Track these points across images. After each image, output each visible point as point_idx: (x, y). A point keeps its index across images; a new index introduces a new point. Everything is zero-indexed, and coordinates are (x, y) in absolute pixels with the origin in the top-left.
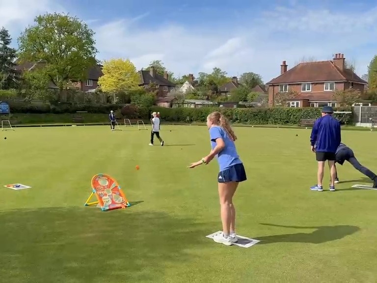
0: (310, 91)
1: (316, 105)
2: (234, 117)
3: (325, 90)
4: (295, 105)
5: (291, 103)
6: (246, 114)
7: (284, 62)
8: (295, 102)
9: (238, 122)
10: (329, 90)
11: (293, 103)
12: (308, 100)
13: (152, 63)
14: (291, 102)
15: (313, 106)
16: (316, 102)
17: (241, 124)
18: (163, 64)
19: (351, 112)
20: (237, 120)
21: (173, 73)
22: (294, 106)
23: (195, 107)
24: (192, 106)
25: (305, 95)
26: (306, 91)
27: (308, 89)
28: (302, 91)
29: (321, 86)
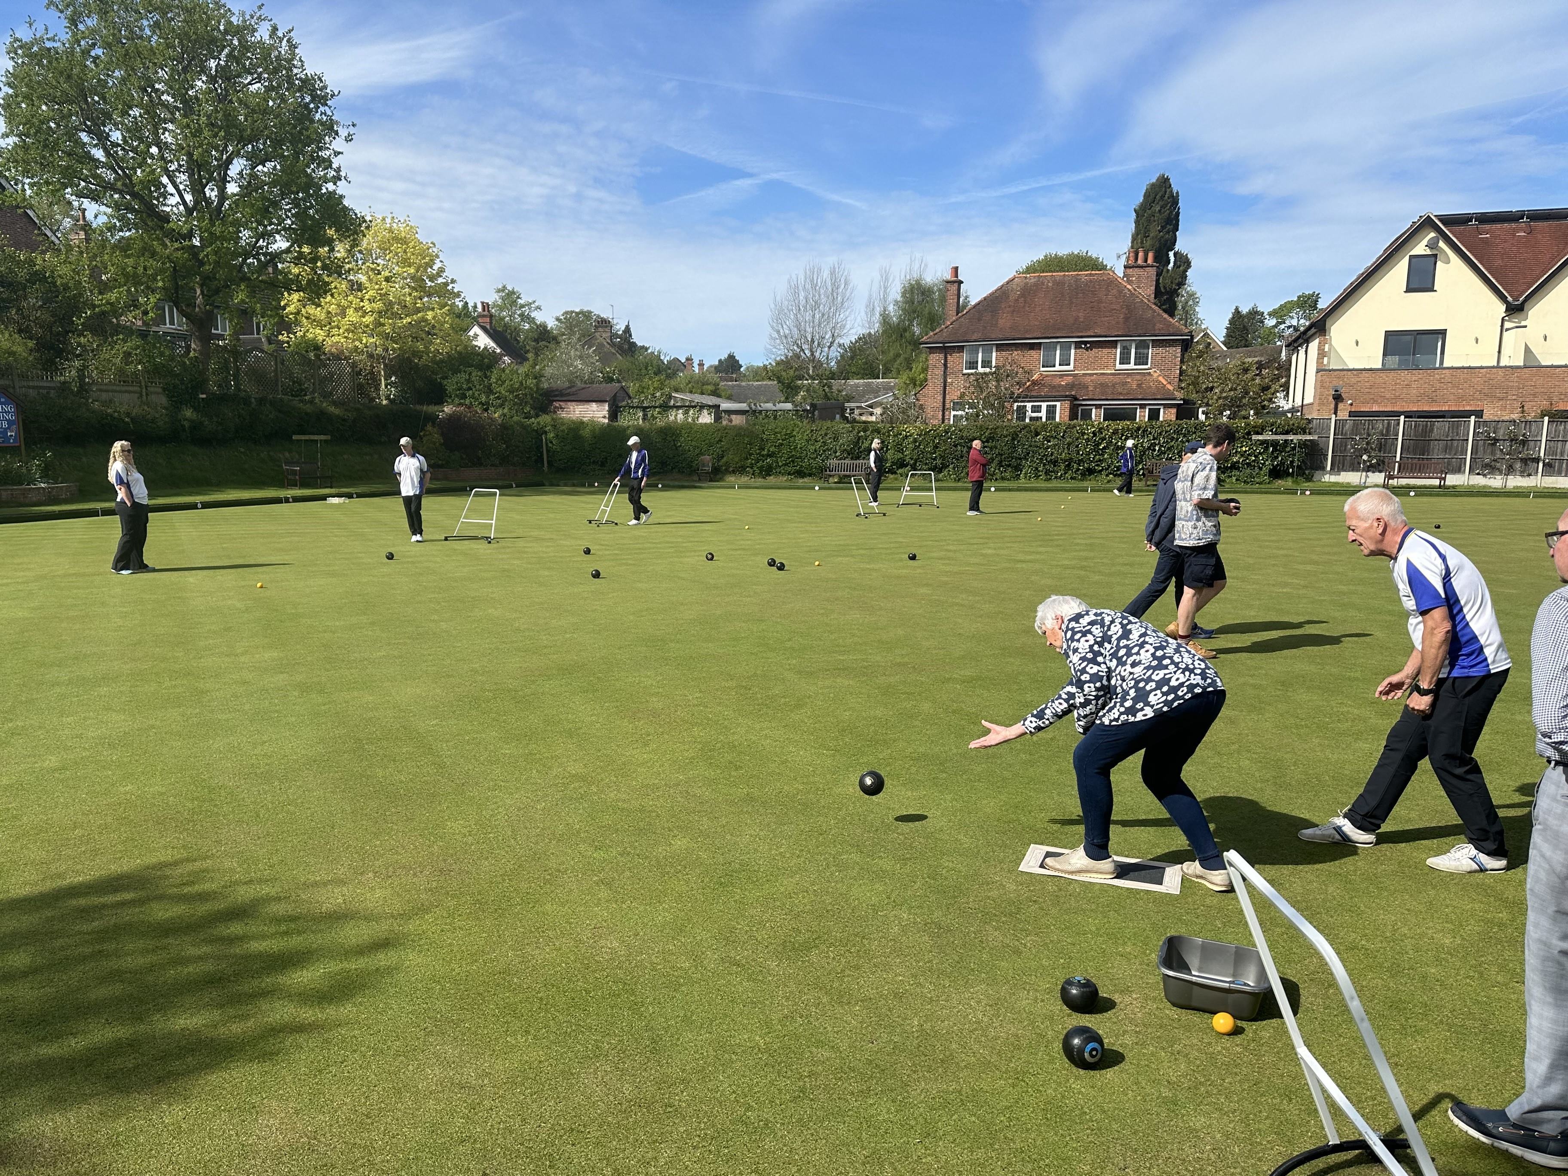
0: (1071, 367)
1: (1098, 416)
3: (1118, 366)
4: (1043, 414)
5: (1029, 409)
8: (1044, 405)
10: (1132, 366)
11: (1036, 409)
12: (1075, 398)
14: (1029, 406)
15: (1091, 415)
16: (1096, 406)
22: (1041, 418)
23: (718, 418)
24: (706, 418)
25: (1057, 381)
26: (1054, 366)
27: (1065, 362)
28: (1042, 369)
29: (1106, 351)
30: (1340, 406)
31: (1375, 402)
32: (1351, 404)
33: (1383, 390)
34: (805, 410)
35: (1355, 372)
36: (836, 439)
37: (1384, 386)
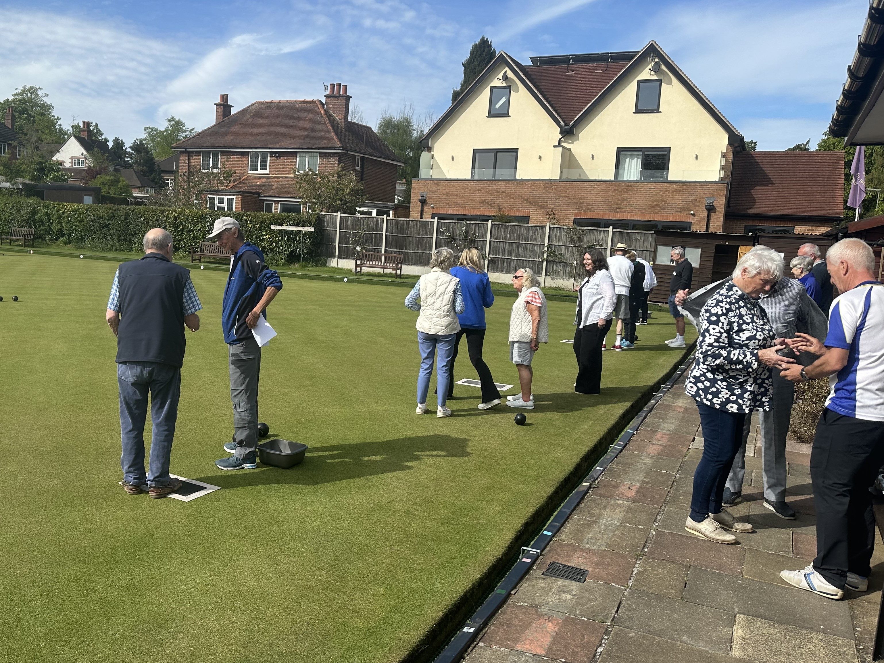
0: (268, 171)
1: (276, 209)
2: (55, 227)
3: (298, 172)
4: (225, 204)
5: (216, 201)
6: (82, 221)
7: (225, 98)
8: (226, 198)
9: (66, 243)
11: (222, 201)
12: (259, 194)
13: (19, 91)
14: (217, 197)
15: (269, 208)
16: (277, 202)
17: (70, 249)
18: (47, 95)
19: (312, 229)
20: (63, 235)
21: (58, 119)
22: (222, 208)
26: (257, 170)
27: (264, 167)
28: (250, 172)
29: (290, 159)
30: (426, 209)
31: (450, 206)
32: (433, 208)
33: (455, 197)
34: (18, 189)
35: (436, 182)
36: (19, 211)
37: (456, 193)
